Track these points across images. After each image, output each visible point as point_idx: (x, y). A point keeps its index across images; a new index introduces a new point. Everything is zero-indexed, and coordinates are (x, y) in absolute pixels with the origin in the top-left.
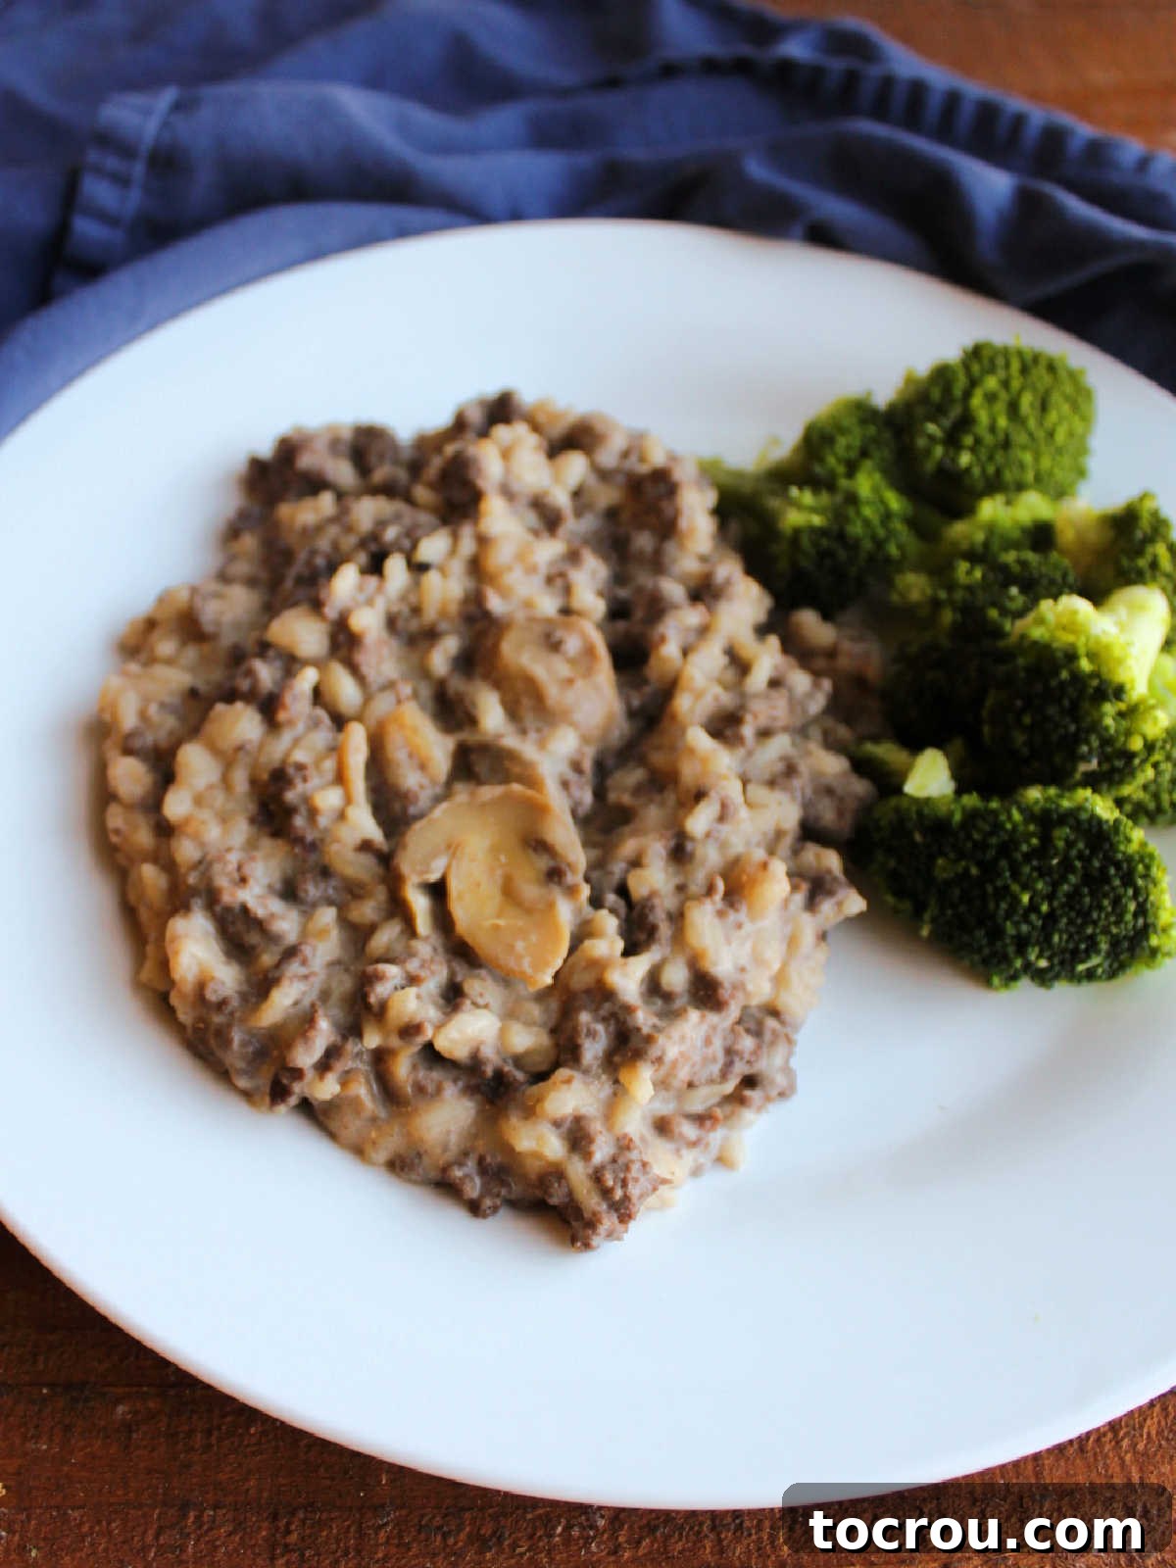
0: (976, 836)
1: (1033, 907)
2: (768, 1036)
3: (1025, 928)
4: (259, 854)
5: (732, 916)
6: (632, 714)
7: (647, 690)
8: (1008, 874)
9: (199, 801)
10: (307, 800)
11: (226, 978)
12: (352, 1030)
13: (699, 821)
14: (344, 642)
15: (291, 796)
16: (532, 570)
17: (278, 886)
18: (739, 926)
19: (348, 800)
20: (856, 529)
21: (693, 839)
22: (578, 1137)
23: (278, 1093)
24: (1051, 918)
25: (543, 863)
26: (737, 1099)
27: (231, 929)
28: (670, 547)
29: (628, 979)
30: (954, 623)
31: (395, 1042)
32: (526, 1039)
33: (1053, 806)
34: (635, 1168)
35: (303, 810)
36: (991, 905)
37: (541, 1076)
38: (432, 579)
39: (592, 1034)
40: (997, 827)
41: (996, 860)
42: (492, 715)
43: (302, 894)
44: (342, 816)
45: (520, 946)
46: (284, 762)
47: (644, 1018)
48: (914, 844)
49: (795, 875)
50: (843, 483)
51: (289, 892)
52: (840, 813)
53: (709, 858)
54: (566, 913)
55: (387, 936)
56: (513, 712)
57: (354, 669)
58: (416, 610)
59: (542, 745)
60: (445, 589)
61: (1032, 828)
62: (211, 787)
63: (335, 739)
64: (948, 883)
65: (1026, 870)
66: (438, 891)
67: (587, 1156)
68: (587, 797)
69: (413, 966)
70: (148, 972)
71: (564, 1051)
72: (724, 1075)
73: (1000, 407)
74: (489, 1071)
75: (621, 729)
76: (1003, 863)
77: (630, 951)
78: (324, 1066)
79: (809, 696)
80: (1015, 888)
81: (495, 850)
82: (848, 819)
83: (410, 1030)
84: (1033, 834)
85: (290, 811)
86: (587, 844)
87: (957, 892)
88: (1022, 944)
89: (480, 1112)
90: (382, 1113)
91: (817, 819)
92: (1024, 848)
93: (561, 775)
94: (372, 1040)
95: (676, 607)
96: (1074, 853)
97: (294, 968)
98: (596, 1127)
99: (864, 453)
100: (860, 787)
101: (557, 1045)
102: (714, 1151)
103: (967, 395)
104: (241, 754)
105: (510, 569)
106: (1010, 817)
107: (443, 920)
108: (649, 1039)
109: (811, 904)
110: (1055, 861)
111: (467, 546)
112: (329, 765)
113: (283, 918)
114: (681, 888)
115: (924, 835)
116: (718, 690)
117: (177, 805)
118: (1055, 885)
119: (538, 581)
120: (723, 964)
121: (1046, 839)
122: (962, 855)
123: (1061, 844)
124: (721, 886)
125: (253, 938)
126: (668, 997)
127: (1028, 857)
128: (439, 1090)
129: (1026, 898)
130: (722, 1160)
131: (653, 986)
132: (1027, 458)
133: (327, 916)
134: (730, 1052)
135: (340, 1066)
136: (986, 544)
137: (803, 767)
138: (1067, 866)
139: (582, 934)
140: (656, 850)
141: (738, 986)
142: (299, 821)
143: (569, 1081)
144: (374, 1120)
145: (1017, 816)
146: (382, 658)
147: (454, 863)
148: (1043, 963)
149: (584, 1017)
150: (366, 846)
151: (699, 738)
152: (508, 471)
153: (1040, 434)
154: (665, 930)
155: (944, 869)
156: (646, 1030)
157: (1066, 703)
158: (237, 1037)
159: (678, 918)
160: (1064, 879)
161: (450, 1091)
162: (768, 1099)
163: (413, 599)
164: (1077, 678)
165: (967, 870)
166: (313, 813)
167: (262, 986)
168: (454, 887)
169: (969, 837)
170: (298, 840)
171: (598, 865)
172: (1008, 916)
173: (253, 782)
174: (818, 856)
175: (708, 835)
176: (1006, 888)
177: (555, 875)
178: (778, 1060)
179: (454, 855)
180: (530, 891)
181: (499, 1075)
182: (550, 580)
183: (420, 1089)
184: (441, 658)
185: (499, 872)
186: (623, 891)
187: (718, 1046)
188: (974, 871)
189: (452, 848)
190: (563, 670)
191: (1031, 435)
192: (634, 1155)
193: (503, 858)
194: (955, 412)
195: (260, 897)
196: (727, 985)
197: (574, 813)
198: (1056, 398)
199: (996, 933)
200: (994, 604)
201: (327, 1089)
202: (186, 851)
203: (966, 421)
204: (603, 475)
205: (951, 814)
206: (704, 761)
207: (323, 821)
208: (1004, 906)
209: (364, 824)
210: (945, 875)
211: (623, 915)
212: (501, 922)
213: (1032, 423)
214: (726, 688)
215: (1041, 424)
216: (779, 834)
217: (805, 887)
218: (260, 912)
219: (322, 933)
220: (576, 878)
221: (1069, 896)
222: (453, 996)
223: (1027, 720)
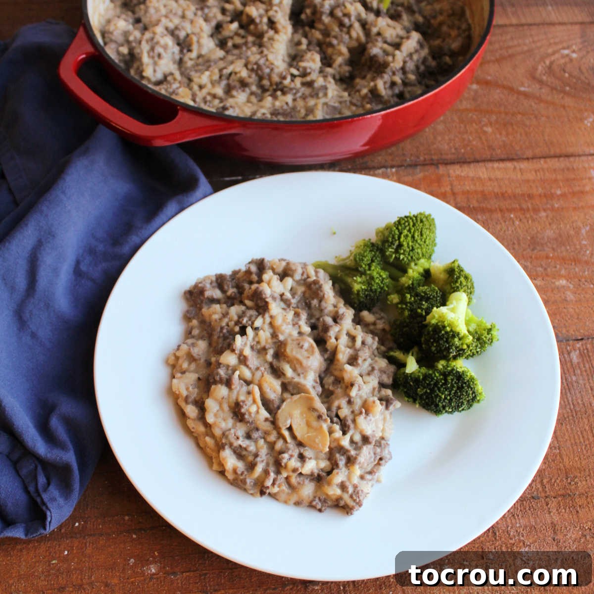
0: (427, 382)
1: (446, 398)
2: (383, 446)
3: (444, 404)
4: (237, 428)
5: (368, 418)
6: (325, 360)
7: (328, 352)
8: (437, 391)
9: (216, 415)
10: (248, 410)
11: (240, 466)
12: (278, 472)
13: (354, 393)
14: (243, 360)
15: (243, 410)
16: (288, 324)
17: (245, 435)
18: (371, 420)
19: (258, 408)
20: (375, 287)
21: (353, 397)
22: (343, 487)
23: (262, 493)
24: (451, 399)
25: (315, 414)
26: (379, 464)
27: (237, 452)
28: (323, 303)
29: (345, 442)
30: (409, 314)
31: (291, 474)
32: (324, 464)
33: (446, 370)
34: (360, 492)
35: (247, 413)
36: (435, 400)
37: (329, 473)
38: (261, 333)
39: (341, 460)
40: (432, 379)
41: (433, 388)
42: (289, 372)
43: (253, 437)
44: (257, 412)
45: (317, 440)
46: (237, 399)
47: (353, 453)
48: (411, 385)
49: (381, 399)
50: (368, 272)
51: (248, 436)
52: (388, 378)
53: (358, 403)
54: (325, 426)
55: (279, 445)
56: (295, 370)
57: (247, 366)
58: (258, 342)
59: (305, 378)
60: (265, 335)
61: (441, 377)
62: (218, 411)
63: (248, 388)
64: (422, 395)
65: (442, 389)
66: (290, 429)
67: (347, 492)
68: (320, 389)
69: (290, 452)
70: (215, 467)
71: (334, 465)
72: (375, 460)
73: (409, 238)
74: (316, 475)
75: (324, 366)
76: (436, 389)
77: (344, 433)
78: (273, 484)
79: (373, 343)
80: (440, 394)
81: (302, 414)
82: (391, 379)
83: (295, 470)
84: (442, 379)
85: (243, 415)
86: (323, 403)
87: (425, 397)
88: (444, 407)
89: (316, 485)
90: (290, 491)
91: (383, 380)
92: (441, 384)
93: (312, 385)
94: (285, 474)
95: (331, 326)
96: (454, 382)
97: (258, 459)
98: (347, 484)
99: (372, 261)
100: (392, 368)
101: (331, 464)
102: (375, 480)
103: (399, 238)
104: (224, 400)
105: (282, 325)
106: (435, 375)
107: (294, 437)
108: (356, 458)
109: (387, 407)
110: (449, 385)
111: (268, 320)
112: (250, 399)
113: (251, 446)
114: (353, 412)
115: (413, 383)
116: (348, 350)
117: (210, 419)
118: (450, 392)
119: (290, 326)
120: (368, 432)
121: (446, 380)
122: (424, 388)
123: (450, 381)
124: (364, 411)
125: (244, 453)
126: (356, 443)
127: (442, 386)
128: (304, 482)
129: (443, 396)
130: (378, 481)
131: (352, 441)
132: (419, 251)
133: (261, 442)
134: (375, 454)
135: (277, 483)
136: (413, 284)
137: (377, 367)
138: (452, 386)
139: (331, 432)
140: (343, 402)
141: (374, 436)
142: (246, 416)
143: (338, 473)
144: (288, 494)
145: (437, 375)
146: (254, 360)
147: (293, 420)
148: (450, 410)
149: (338, 455)
150: (266, 420)
151: (348, 367)
152: (272, 291)
153: (422, 243)
154: (352, 426)
155: (420, 391)
156: (354, 456)
157: (445, 339)
158: (248, 481)
159: (354, 421)
160: (452, 390)
161: (307, 482)
162: (386, 462)
163: (257, 339)
164: (447, 333)
165: (426, 391)
166: (250, 414)
167: (251, 466)
168: (294, 427)
169: (425, 382)
170: (248, 422)
171: (329, 409)
172: (439, 401)
173: (229, 407)
174: (385, 392)
175: (357, 395)
176: (438, 394)
177: (320, 417)
178: (386, 452)
179: (291, 418)
180: (315, 424)
181: (319, 475)
182: (294, 325)
183: (299, 483)
184: (269, 357)
185: (305, 420)
186: (337, 416)
187: (372, 454)
188: (428, 391)
189: (291, 416)
190: (306, 354)
191: (419, 244)
192: (359, 489)
193: (304, 415)
194: (397, 243)
195: (243, 441)
196: (371, 437)
197: (318, 395)
198: (424, 231)
199: (437, 406)
200: (419, 308)
201: (276, 490)
202: (217, 432)
203: (400, 246)
204: (298, 282)
205: (419, 376)
206: (350, 373)
207: (253, 415)
208: (438, 399)
209: (264, 414)
210: (421, 393)
211: (339, 424)
212: (310, 434)
213: (419, 241)
214: (350, 348)
215: (421, 240)
216: (374, 389)
217: (384, 403)
218: (244, 446)
219: (262, 447)
220: (325, 417)
221: (454, 393)
222: (302, 457)
223: (435, 345)
